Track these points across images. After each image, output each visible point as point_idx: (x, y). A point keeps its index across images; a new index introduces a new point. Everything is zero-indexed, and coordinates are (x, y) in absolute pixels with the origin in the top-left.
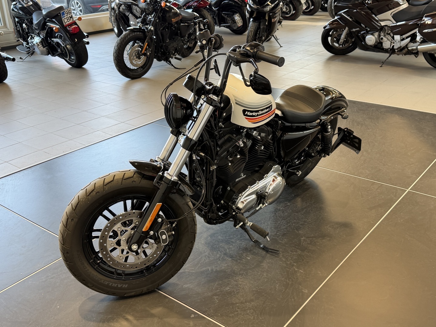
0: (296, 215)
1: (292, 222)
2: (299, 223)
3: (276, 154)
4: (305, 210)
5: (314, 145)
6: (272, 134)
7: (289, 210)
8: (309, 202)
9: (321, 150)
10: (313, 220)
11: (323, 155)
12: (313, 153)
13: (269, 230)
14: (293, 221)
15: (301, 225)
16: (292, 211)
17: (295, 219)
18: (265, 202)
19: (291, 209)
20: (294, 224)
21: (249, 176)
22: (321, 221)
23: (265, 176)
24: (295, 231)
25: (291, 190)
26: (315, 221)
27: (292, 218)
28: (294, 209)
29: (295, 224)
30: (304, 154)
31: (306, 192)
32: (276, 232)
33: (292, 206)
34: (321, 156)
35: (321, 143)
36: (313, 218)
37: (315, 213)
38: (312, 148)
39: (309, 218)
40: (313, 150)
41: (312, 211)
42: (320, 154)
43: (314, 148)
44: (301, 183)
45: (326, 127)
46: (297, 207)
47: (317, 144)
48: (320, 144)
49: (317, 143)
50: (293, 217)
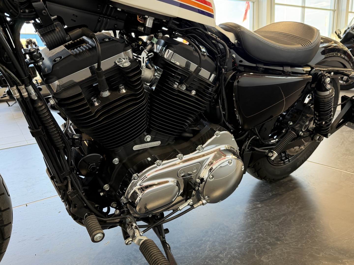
0: (266, 225)
1: (254, 237)
2: (267, 240)
3: (227, 114)
4: (283, 218)
5: (302, 119)
6: (215, 72)
7: (257, 215)
8: (292, 206)
9: (314, 129)
10: (294, 238)
11: (318, 137)
12: (302, 131)
13: (208, 246)
14: (256, 236)
15: (270, 244)
16: (261, 217)
17: (261, 232)
18: (202, 198)
19: (260, 214)
20: (256, 241)
21: (169, 144)
22: (308, 242)
23: (199, 146)
24: (255, 257)
25: (270, 186)
26: (296, 240)
27: (257, 229)
28: (266, 214)
29: (258, 240)
30: (285, 131)
31: (291, 192)
32: (219, 252)
33: (263, 209)
34: (315, 138)
35: (313, 116)
36: (293, 234)
37: (298, 226)
38: (299, 124)
39: (287, 234)
40: (301, 127)
41: (294, 221)
42: (312, 136)
43: (302, 123)
44: (285, 180)
45: (323, 80)
46: (270, 212)
47: (307, 117)
48: (312, 118)
49: (308, 115)
50: (259, 227)
